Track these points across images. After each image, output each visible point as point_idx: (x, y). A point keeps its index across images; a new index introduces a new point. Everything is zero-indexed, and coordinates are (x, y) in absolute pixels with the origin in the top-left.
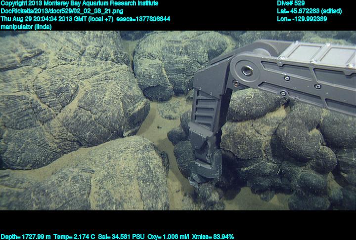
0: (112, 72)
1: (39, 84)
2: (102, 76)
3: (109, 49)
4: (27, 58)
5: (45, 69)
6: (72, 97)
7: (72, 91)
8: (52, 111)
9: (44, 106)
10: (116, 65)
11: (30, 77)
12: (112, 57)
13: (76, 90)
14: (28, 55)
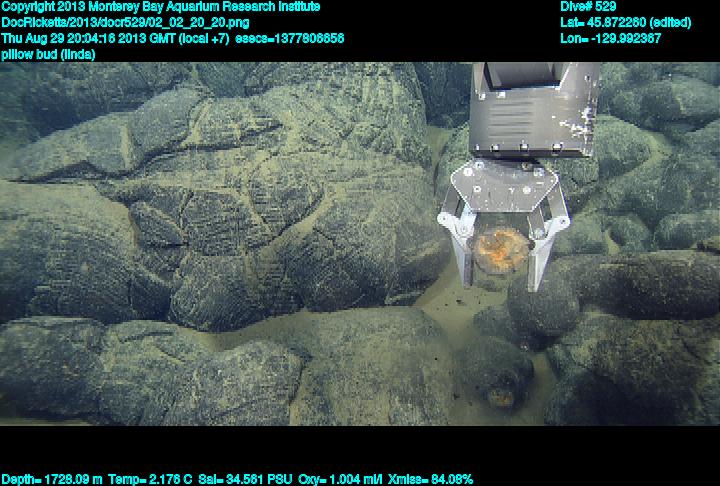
0: (393, 176)
1: (259, 179)
2: (371, 179)
3: (396, 133)
4: (253, 133)
5: (276, 154)
6: (307, 211)
7: (311, 200)
8: (268, 231)
9: (256, 219)
10: (403, 165)
11: (248, 166)
12: (400, 148)
13: (318, 198)
14: (255, 127)
